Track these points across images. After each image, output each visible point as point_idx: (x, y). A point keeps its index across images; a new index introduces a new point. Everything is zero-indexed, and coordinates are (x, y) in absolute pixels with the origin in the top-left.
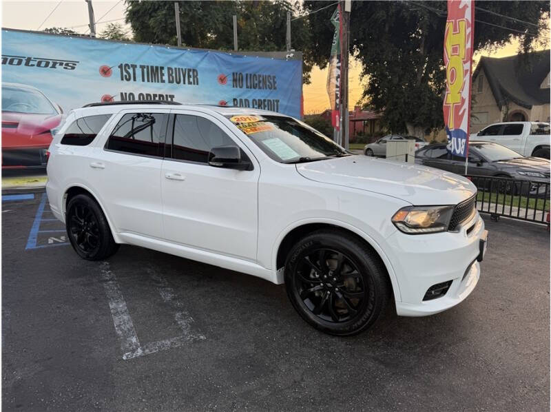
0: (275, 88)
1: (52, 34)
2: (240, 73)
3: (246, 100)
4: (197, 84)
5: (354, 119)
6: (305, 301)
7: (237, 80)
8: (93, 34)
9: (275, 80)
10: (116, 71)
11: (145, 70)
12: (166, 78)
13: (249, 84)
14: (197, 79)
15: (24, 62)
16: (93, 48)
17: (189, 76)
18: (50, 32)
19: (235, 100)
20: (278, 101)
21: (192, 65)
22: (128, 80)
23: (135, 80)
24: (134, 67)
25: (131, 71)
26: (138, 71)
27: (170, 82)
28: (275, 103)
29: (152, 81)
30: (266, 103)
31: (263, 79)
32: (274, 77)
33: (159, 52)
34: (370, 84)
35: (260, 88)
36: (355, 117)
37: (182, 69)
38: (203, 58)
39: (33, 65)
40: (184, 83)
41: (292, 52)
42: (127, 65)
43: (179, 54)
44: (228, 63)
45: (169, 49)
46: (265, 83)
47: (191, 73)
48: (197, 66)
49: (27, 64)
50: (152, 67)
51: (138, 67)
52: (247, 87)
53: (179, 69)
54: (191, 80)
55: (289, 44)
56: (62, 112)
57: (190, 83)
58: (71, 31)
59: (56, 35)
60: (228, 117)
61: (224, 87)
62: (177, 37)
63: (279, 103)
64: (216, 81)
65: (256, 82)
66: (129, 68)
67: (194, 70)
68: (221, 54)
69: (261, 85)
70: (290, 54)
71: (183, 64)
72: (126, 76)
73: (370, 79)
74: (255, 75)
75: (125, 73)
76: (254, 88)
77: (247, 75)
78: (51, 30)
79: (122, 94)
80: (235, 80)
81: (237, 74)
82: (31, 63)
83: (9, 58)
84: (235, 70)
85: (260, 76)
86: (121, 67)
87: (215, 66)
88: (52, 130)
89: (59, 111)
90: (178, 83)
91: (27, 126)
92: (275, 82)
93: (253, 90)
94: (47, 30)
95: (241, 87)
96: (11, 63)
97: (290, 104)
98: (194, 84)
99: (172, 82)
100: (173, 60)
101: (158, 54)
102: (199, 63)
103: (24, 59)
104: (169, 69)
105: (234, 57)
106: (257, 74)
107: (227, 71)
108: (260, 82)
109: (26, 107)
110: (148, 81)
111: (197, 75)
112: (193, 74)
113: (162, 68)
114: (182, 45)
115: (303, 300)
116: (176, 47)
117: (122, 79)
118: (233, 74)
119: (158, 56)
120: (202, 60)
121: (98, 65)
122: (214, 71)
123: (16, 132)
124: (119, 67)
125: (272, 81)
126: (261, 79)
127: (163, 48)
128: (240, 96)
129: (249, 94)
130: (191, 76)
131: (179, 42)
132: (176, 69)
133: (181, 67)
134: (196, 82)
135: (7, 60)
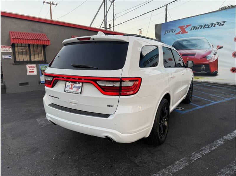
15: (203, 27)
39: (206, 28)
56: (213, 48)
83: (198, 27)
88: (207, 56)
89: (212, 47)
91: (199, 55)
94: (220, 9)
96: (198, 29)
109: (199, 47)
123: (194, 57)
135: (197, 28)
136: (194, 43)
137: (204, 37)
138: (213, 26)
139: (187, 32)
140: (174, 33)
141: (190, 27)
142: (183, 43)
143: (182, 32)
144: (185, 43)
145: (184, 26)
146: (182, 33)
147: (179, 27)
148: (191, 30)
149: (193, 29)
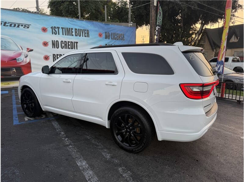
0: (124, 40)
2: (108, 33)
7: (107, 36)
8: (38, 12)
10: (50, 30)
11: (64, 30)
12: (74, 33)
13: (112, 38)
16: (38, 18)
17: (85, 33)
18: (16, 10)
19: (106, 45)
21: (86, 28)
22: (56, 34)
23: (59, 34)
24: (58, 28)
25: (57, 30)
26: (61, 30)
27: (76, 36)
29: (67, 35)
32: (124, 35)
33: (71, 21)
35: (117, 40)
38: (91, 25)
39: (7, 26)
40: (83, 36)
41: (132, 23)
42: (55, 27)
44: (102, 28)
45: (75, 20)
47: (86, 32)
48: (88, 28)
50: (67, 28)
51: (60, 28)
52: (112, 39)
53: (80, 29)
55: (130, 20)
57: (85, 36)
58: (27, 10)
59: (20, 11)
62: (79, 14)
64: (97, 36)
66: (56, 29)
68: (98, 23)
69: (118, 38)
71: (82, 27)
72: (54, 32)
74: (115, 33)
75: (54, 31)
77: (111, 33)
78: (16, 9)
79: (52, 41)
81: (107, 32)
82: (7, 24)
85: (117, 34)
86: (52, 28)
87: (97, 29)
88: (17, 58)
89: (21, 49)
90: (80, 36)
92: (124, 37)
93: (114, 40)
94: (14, 9)
95: (109, 39)
98: (87, 37)
101: (69, 22)
102: (90, 27)
103: (3, 23)
104: (76, 29)
105: (105, 25)
106: (116, 33)
107: (103, 32)
108: (117, 37)
110: (65, 35)
111: (89, 33)
112: (87, 32)
113: (72, 29)
114: (81, 19)
116: (78, 19)
117: (53, 34)
118: (105, 32)
121: (41, 26)
122: (96, 31)
124: (51, 28)
126: (118, 35)
127: (73, 20)
128: (109, 43)
129: (113, 42)
131: (80, 17)
132: (79, 29)
133: (81, 29)
134: (88, 36)
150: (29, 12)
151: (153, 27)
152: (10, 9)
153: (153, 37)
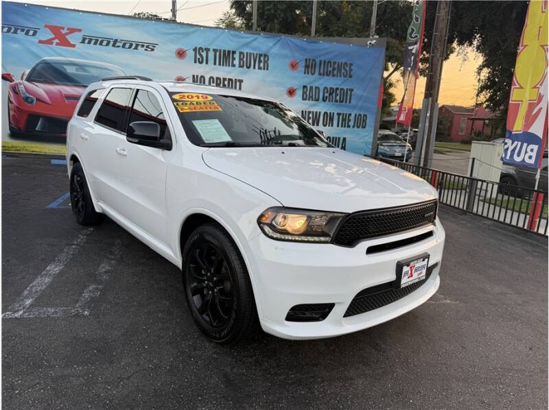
0: (351, 76)
1: (140, 18)
2: (314, 60)
3: (316, 88)
4: (267, 69)
5: (473, 117)
6: (194, 297)
7: (310, 67)
8: (174, 19)
9: (352, 67)
10: (191, 54)
11: (218, 54)
12: (236, 62)
13: (322, 72)
14: (268, 64)
15: (112, 43)
16: (171, 31)
17: (260, 62)
18: (137, 17)
19: (304, 87)
20: (352, 90)
21: (263, 50)
22: (201, 63)
23: (207, 63)
24: (207, 50)
25: (204, 54)
26: (211, 54)
27: (241, 66)
28: (349, 92)
29: (223, 65)
30: (338, 92)
31: (338, 66)
32: (351, 65)
33: (232, 36)
34: (489, 78)
35: (334, 75)
36: (476, 115)
37: (253, 54)
38: (276, 43)
39: (118, 47)
40: (254, 68)
41: (375, 39)
42: (201, 48)
43: (252, 39)
44: (301, 49)
46: (339, 70)
47: (262, 58)
48: (268, 51)
49: (114, 45)
50: (224, 51)
51: (211, 50)
52: (320, 74)
53: (250, 54)
54: (262, 65)
55: (373, 30)
57: (260, 68)
58: (156, 16)
59: (143, 19)
60: (171, 94)
61: (295, 73)
62: (253, 21)
63: (353, 93)
64: (287, 67)
65: (330, 69)
66: (203, 51)
67: (265, 55)
68: (295, 40)
69: (335, 72)
70: (373, 40)
71: (254, 49)
72: (199, 59)
73: (489, 73)
74: (329, 62)
75: (198, 56)
76: (328, 75)
77: (321, 61)
78: (139, 14)
79: (194, 76)
80: (307, 67)
81: (310, 60)
82: (118, 44)
83: (100, 39)
84: (308, 57)
85: (335, 63)
86: (195, 50)
87: (287, 52)
90: (249, 68)
92: (351, 70)
93: (326, 77)
94: (135, 14)
95: (313, 74)
96: (101, 44)
97: (365, 94)
98: (264, 69)
99: (243, 66)
100: (247, 45)
101: (231, 37)
102: (271, 48)
103: (111, 41)
104: (241, 53)
105: (309, 43)
106: (332, 61)
107: (300, 58)
108: (334, 69)
110: (220, 64)
111: (268, 60)
112: (264, 58)
113: (234, 52)
114: (256, 30)
115: (193, 295)
116: (251, 32)
117: (195, 62)
118: (306, 59)
119: (231, 40)
120: (275, 45)
121: (176, 47)
122: (286, 56)
124: (194, 50)
125: (348, 69)
126: (336, 66)
127: (237, 33)
128: (310, 83)
129: (321, 82)
130: (261, 60)
131: (255, 26)
132: (247, 53)
133: (252, 52)
134: (266, 67)
135: (98, 41)
136: (96, 75)
137: (117, 67)
138: (133, 47)
139: (74, 46)
140: (35, 40)
141: (78, 36)
142: (65, 69)
143: (57, 41)
144: (70, 70)
145: (63, 28)
146: (57, 44)
147: (46, 26)
148: (83, 42)
149: (89, 43)
150: (159, 19)
151: (438, 47)
152: (130, 15)
153: (435, 73)
